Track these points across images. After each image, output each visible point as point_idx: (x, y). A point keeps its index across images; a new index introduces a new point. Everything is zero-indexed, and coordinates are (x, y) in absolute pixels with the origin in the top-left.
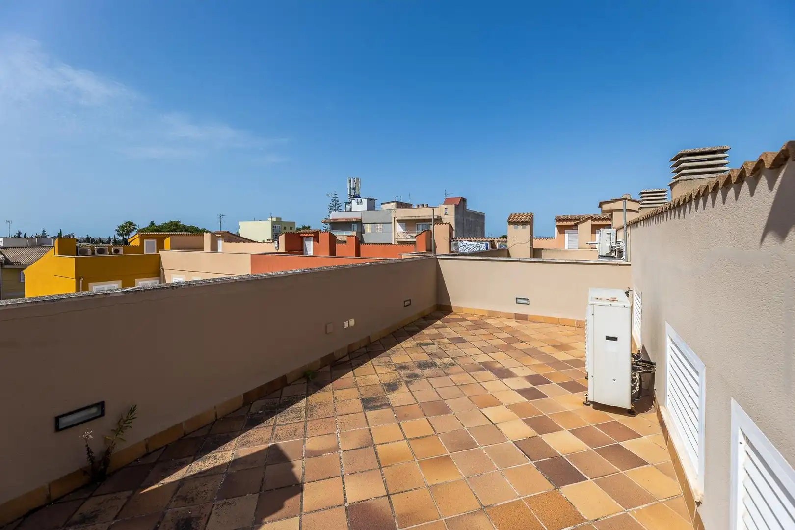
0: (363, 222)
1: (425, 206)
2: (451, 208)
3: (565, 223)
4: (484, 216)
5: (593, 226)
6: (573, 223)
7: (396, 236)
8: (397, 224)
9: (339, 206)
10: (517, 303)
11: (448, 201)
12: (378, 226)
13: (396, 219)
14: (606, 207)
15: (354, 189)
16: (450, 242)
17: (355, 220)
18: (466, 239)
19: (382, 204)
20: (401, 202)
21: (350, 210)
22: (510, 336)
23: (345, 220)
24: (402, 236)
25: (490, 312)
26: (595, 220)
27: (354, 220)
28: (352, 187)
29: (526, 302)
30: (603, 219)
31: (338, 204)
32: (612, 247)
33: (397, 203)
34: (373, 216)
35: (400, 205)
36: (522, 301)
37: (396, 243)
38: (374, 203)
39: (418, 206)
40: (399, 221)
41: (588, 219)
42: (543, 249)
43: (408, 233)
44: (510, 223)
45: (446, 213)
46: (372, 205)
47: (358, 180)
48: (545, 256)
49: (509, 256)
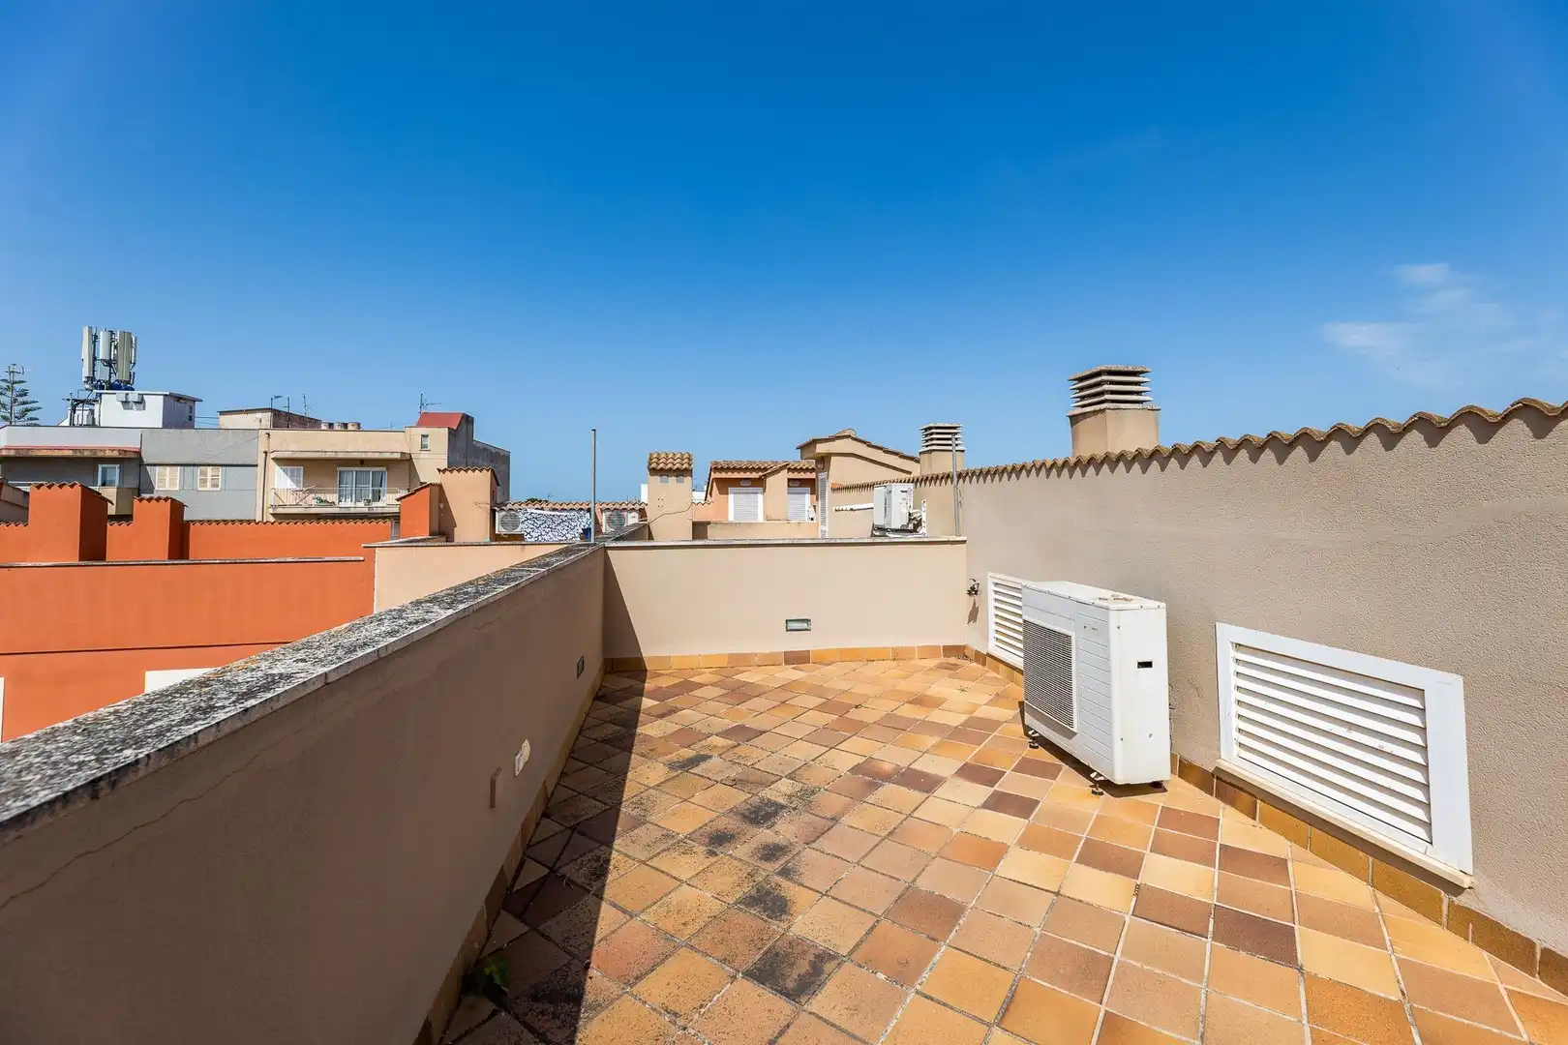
0: (146, 460)
1: (350, 427)
2: (439, 437)
3: (729, 475)
4: (508, 458)
5: (789, 480)
6: (755, 475)
7: (271, 499)
8: (273, 467)
9: (28, 410)
10: (787, 630)
11: (427, 420)
12: (204, 474)
13: (273, 455)
14: (821, 448)
15: (109, 363)
16: (493, 512)
17: (115, 454)
18: (536, 506)
19: (222, 413)
20: (288, 414)
21: (93, 424)
22: (823, 700)
23: (70, 453)
24: (290, 500)
25: (732, 657)
26: (795, 470)
27: (108, 454)
28: (102, 354)
29: (805, 625)
30: (807, 470)
31: (24, 403)
32: (910, 515)
33: (276, 413)
34: (184, 444)
35: (283, 419)
36: (799, 625)
37: (272, 519)
38: (191, 409)
39: (331, 425)
40: (279, 461)
41: (782, 468)
42: (709, 523)
43: (311, 491)
44: (654, 471)
45: (424, 447)
46: (180, 412)
47: (128, 340)
48: (714, 535)
49: (651, 538)
